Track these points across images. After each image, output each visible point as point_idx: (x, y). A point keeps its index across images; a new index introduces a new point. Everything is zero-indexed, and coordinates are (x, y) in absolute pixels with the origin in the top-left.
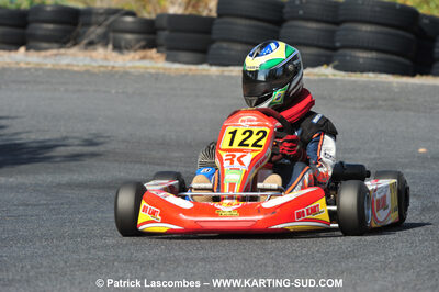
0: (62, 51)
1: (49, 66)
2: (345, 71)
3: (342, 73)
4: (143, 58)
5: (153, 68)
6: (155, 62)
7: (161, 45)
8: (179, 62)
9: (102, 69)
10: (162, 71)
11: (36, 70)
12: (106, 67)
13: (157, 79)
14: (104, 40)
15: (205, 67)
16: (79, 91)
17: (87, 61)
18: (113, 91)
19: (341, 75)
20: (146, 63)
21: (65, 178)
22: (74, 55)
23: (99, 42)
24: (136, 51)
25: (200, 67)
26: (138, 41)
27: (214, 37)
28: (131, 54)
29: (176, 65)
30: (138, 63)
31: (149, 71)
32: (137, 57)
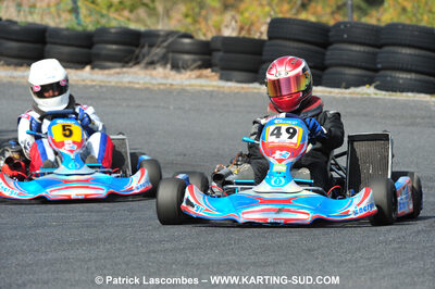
0: (125, 70)
1: (113, 84)
2: (387, 91)
3: (384, 93)
4: (199, 77)
5: (208, 86)
6: (209, 81)
7: (216, 66)
8: (232, 81)
9: (162, 87)
10: (216, 89)
11: (101, 86)
12: (165, 84)
13: (211, 96)
14: (164, 60)
15: (256, 85)
16: (140, 106)
17: (148, 79)
18: (172, 108)
19: (382, 94)
20: (202, 82)
22: (135, 73)
23: (158, 62)
24: (192, 70)
25: (251, 85)
26: (194, 61)
27: (264, 58)
28: (188, 73)
29: (229, 84)
30: (194, 82)
31: (205, 88)
32: (193, 76)
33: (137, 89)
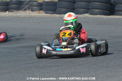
0: (18, 12)
1: (14, 16)
3: (91, 15)
4: (39, 13)
6: (42, 14)
7: (44, 9)
8: (49, 14)
9: (28, 16)
10: (44, 16)
11: (11, 17)
13: (42, 18)
14: (28, 9)
15: (55, 15)
16: (22, 22)
17: (24, 14)
18: (31, 22)
21: (19, 45)
22: (21, 12)
24: (37, 11)
25: (54, 15)
26: (37, 8)
27: (57, 7)
28: (36, 12)
29: (48, 15)
30: (38, 14)
31: (41, 16)
32: (37, 13)
33: (21, 17)
